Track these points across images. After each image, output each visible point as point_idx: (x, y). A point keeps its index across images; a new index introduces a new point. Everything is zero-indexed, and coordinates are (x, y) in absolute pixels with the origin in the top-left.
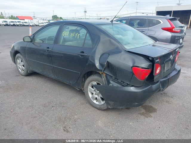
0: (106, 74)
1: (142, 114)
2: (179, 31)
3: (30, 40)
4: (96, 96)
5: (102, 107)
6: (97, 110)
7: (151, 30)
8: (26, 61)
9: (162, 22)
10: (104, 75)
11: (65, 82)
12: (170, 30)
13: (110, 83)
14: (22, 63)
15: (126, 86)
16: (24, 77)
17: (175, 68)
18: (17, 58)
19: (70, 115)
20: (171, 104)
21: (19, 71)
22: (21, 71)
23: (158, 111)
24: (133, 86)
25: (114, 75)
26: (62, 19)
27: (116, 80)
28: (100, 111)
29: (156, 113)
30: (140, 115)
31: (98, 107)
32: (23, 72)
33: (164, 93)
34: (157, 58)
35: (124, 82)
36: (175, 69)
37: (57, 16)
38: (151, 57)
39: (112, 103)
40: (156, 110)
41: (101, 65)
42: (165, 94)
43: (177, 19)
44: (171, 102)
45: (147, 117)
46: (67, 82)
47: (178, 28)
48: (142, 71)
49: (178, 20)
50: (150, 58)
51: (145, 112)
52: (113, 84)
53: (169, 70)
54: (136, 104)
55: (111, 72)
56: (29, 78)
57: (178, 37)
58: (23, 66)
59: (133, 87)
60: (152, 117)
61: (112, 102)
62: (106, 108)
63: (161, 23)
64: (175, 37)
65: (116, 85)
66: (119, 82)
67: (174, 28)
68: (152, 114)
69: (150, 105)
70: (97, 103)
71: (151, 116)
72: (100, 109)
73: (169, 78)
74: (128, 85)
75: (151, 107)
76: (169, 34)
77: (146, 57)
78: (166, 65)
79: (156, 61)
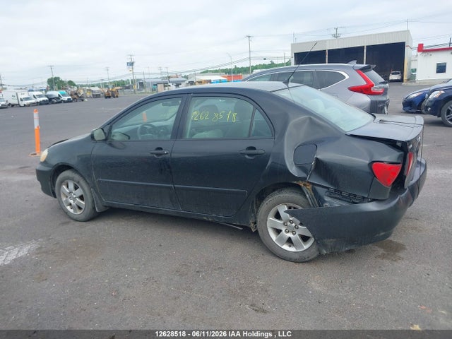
0: (313, 184)
1: (383, 257)
2: (380, 91)
3: (104, 138)
4: (290, 235)
5: (306, 255)
6: (293, 263)
8: (92, 186)
10: (310, 187)
11: (205, 218)
13: (326, 202)
14: (79, 192)
15: (361, 202)
16: (84, 223)
18: (62, 182)
20: (421, 230)
21: (66, 213)
22: (72, 211)
23: (407, 247)
24: (373, 200)
25: (332, 184)
26: (74, 85)
27: (337, 194)
28: (301, 264)
30: (379, 260)
31: (297, 256)
32: (79, 212)
35: (355, 196)
37: (59, 78)
38: (400, 141)
39: (329, 242)
40: (403, 245)
41: (301, 167)
44: (420, 227)
46: (211, 216)
47: (380, 86)
48: (390, 168)
49: (373, 69)
50: (399, 144)
51: (384, 252)
52: (331, 203)
54: (382, 234)
55: (325, 179)
56: (98, 224)
57: (381, 102)
58: (81, 198)
59: (374, 202)
60: (403, 259)
61: (331, 240)
62: (315, 255)
63: (344, 77)
65: (337, 203)
66: (344, 197)
67: (373, 85)
70: (292, 249)
71: (401, 258)
72: (301, 260)
74: (364, 200)
75: (391, 241)
76: (365, 99)
77: (391, 143)
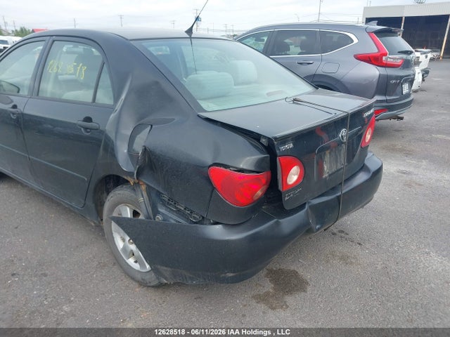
0: (147, 185)
1: (263, 298)
2: (399, 62)
4: (133, 248)
5: (147, 278)
6: (137, 285)
7: (329, 62)
9: (356, 41)
10: (143, 187)
12: (374, 60)
13: (159, 213)
15: (200, 222)
17: (364, 165)
19: (51, 301)
20: (351, 263)
23: (309, 289)
24: (216, 223)
27: (172, 203)
29: (303, 294)
30: (254, 302)
31: (139, 277)
33: (342, 232)
34: (284, 140)
36: (364, 168)
38: (264, 137)
40: (307, 283)
42: (343, 235)
43: (397, 33)
44: (355, 258)
45: (273, 309)
47: (397, 56)
51: (271, 290)
52: (166, 215)
53: (338, 170)
57: (397, 78)
59: (218, 226)
60: (287, 307)
61: (165, 268)
62: (156, 282)
63: (352, 41)
64: (388, 78)
66: (179, 210)
67: (385, 55)
68: (290, 300)
69: (292, 268)
70: (136, 266)
71: (285, 306)
72: (143, 283)
73: (340, 196)
74: (203, 220)
75: (295, 273)
76: (373, 72)
78: (327, 158)
79: (282, 148)
